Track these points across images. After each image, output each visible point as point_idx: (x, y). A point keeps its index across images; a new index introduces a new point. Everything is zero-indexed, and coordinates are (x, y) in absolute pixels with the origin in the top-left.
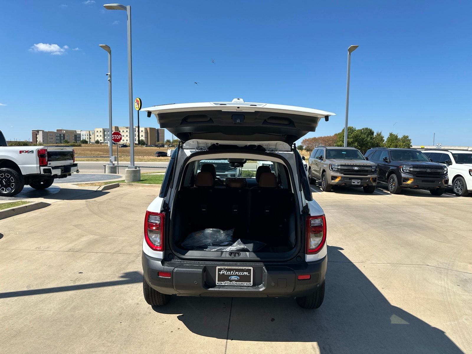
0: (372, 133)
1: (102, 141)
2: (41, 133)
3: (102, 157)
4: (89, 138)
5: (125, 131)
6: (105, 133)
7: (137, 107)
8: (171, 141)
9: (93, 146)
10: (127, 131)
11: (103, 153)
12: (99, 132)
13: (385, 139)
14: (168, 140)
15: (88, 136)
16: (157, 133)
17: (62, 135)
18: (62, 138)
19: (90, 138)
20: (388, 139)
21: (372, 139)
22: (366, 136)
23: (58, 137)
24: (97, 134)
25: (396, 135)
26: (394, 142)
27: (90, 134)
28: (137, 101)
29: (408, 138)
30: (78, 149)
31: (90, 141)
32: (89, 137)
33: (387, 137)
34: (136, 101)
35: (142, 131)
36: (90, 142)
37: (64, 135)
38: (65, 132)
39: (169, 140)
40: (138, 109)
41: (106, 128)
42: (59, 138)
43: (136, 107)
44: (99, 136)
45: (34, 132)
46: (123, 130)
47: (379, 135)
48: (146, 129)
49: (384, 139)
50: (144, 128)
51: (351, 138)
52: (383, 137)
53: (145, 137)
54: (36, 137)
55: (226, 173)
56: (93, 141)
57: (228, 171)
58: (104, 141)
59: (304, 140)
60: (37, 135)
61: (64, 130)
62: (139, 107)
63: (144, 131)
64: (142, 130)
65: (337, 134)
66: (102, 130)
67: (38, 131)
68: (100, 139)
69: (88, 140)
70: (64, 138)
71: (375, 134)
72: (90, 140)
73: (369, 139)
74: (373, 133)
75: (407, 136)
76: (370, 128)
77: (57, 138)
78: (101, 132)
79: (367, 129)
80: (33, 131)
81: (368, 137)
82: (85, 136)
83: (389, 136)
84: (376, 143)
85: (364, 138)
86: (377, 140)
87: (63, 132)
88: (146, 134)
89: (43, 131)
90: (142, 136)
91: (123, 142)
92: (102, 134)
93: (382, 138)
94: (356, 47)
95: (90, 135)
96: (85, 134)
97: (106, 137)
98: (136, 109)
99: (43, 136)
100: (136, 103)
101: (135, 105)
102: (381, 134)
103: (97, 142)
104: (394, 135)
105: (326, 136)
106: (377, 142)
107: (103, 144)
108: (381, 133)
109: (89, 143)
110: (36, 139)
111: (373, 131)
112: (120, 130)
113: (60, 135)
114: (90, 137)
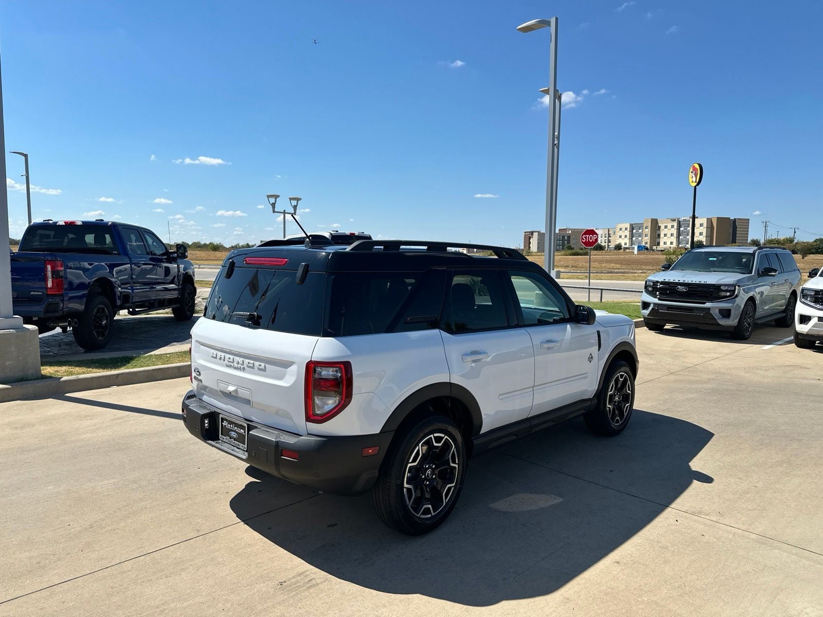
1: (627, 246)
2: (536, 234)
3: (611, 273)
4: (607, 241)
5: (669, 226)
6: (634, 231)
7: (694, 181)
8: (762, 241)
9: (609, 253)
10: (672, 227)
11: (620, 266)
12: (623, 229)
14: (755, 239)
15: (606, 237)
16: (732, 227)
17: (566, 238)
18: (566, 242)
19: (609, 241)
23: (560, 240)
24: (620, 233)
27: (609, 234)
28: (695, 169)
30: (581, 260)
31: (608, 246)
32: (608, 238)
34: (691, 170)
35: (701, 225)
36: (608, 248)
37: (569, 237)
38: (570, 232)
39: (757, 240)
40: (695, 184)
41: (636, 222)
42: (561, 242)
43: (691, 181)
44: (623, 237)
45: (526, 234)
46: (666, 225)
48: (710, 221)
50: (706, 219)
53: (706, 236)
54: (528, 242)
56: (612, 245)
58: (632, 245)
60: (530, 238)
61: (570, 229)
62: (697, 181)
63: (705, 225)
64: (702, 223)
66: (628, 226)
67: (532, 233)
68: (624, 242)
69: (606, 244)
70: (569, 242)
72: (609, 244)
77: (558, 242)
78: (626, 229)
80: (525, 232)
82: (602, 237)
87: (567, 232)
88: (709, 229)
89: (539, 232)
90: (701, 234)
91: (665, 246)
92: (627, 233)
95: (609, 236)
96: (602, 234)
97: (634, 239)
98: (691, 183)
99: (538, 240)
100: (692, 172)
101: (690, 176)
103: (618, 247)
107: (627, 250)
109: (606, 249)
110: (528, 244)
112: (660, 225)
113: (563, 237)
114: (610, 238)
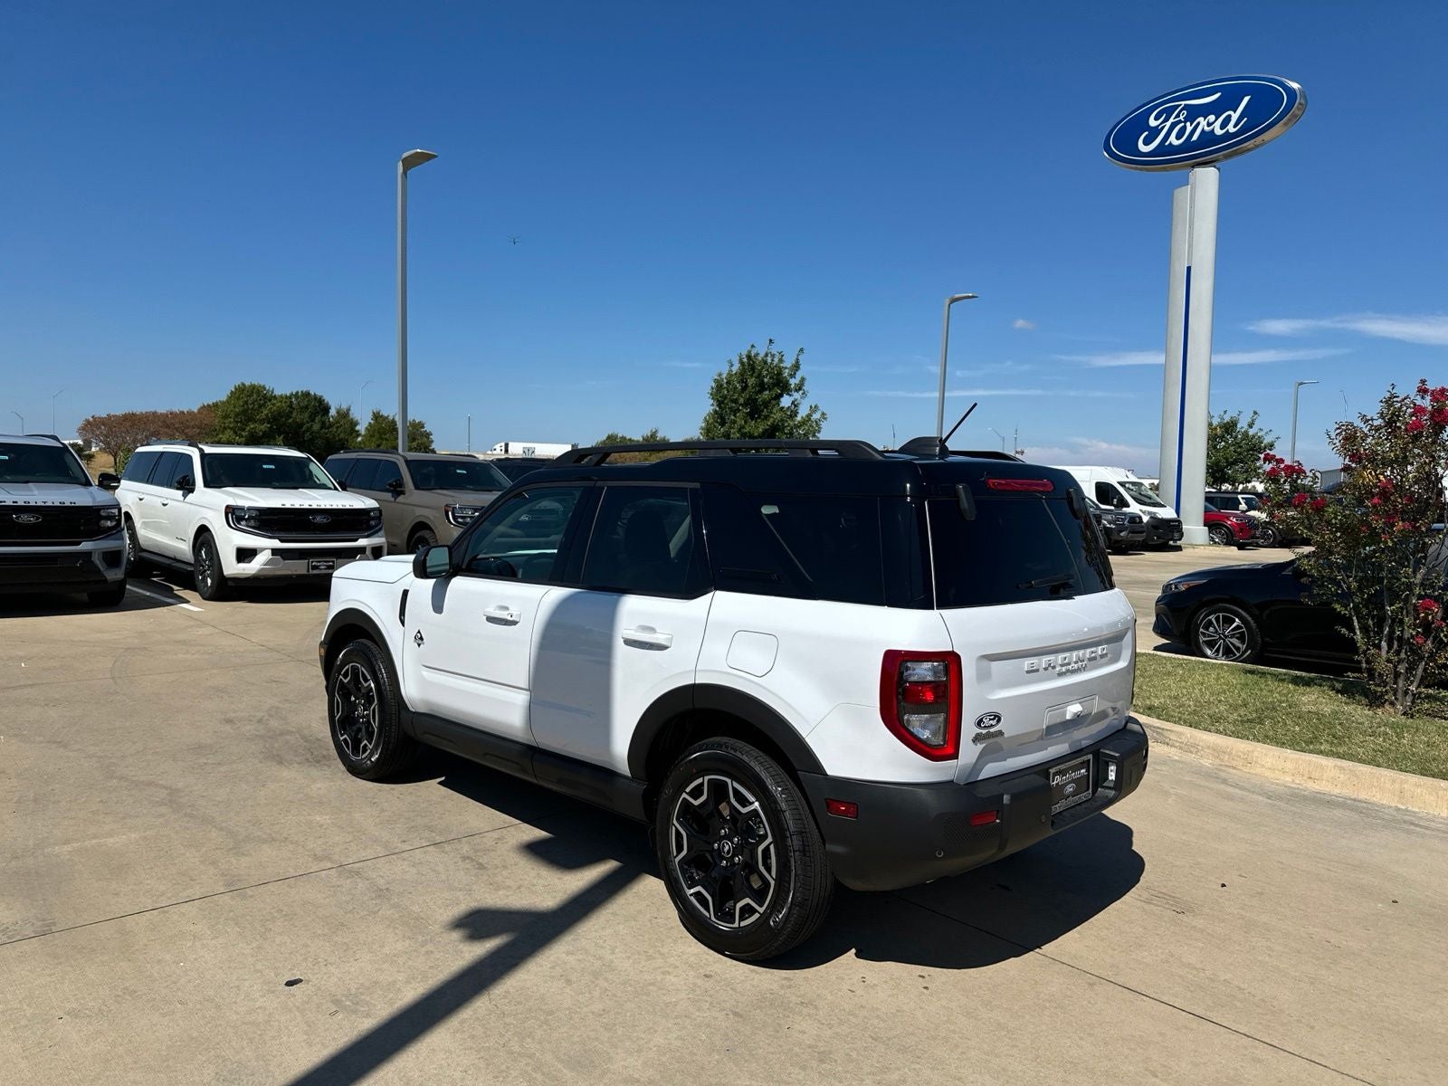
0: (322, 407)
13: (361, 428)
20: (370, 428)
21: (328, 428)
22: (306, 415)
25: (391, 418)
26: (386, 439)
29: (423, 427)
33: (366, 425)
47: (344, 415)
49: (358, 428)
51: (262, 422)
52: (357, 424)
55: (86, 546)
57: (90, 536)
59: (91, 419)
65: (209, 406)
71: (333, 412)
73: (316, 427)
74: (326, 409)
75: (420, 423)
76: (319, 394)
79: (307, 394)
81: (313, 421)
83: (372, 422)
84: (340, 440)
85: (303, 424)
86: (340, 430)
93: (354, 424)
94: (428, 157)
102: (351, 412)
104: (387, 418)
105: (176, 409)
106: (342, 436)
108: (349, 410)
111: (328, 403)
